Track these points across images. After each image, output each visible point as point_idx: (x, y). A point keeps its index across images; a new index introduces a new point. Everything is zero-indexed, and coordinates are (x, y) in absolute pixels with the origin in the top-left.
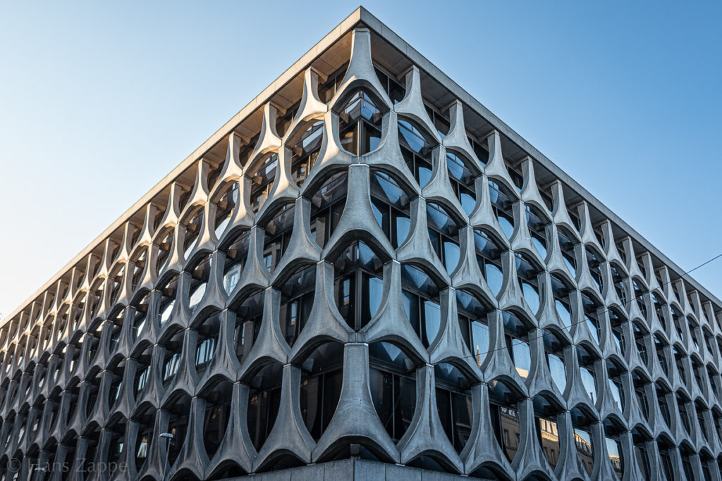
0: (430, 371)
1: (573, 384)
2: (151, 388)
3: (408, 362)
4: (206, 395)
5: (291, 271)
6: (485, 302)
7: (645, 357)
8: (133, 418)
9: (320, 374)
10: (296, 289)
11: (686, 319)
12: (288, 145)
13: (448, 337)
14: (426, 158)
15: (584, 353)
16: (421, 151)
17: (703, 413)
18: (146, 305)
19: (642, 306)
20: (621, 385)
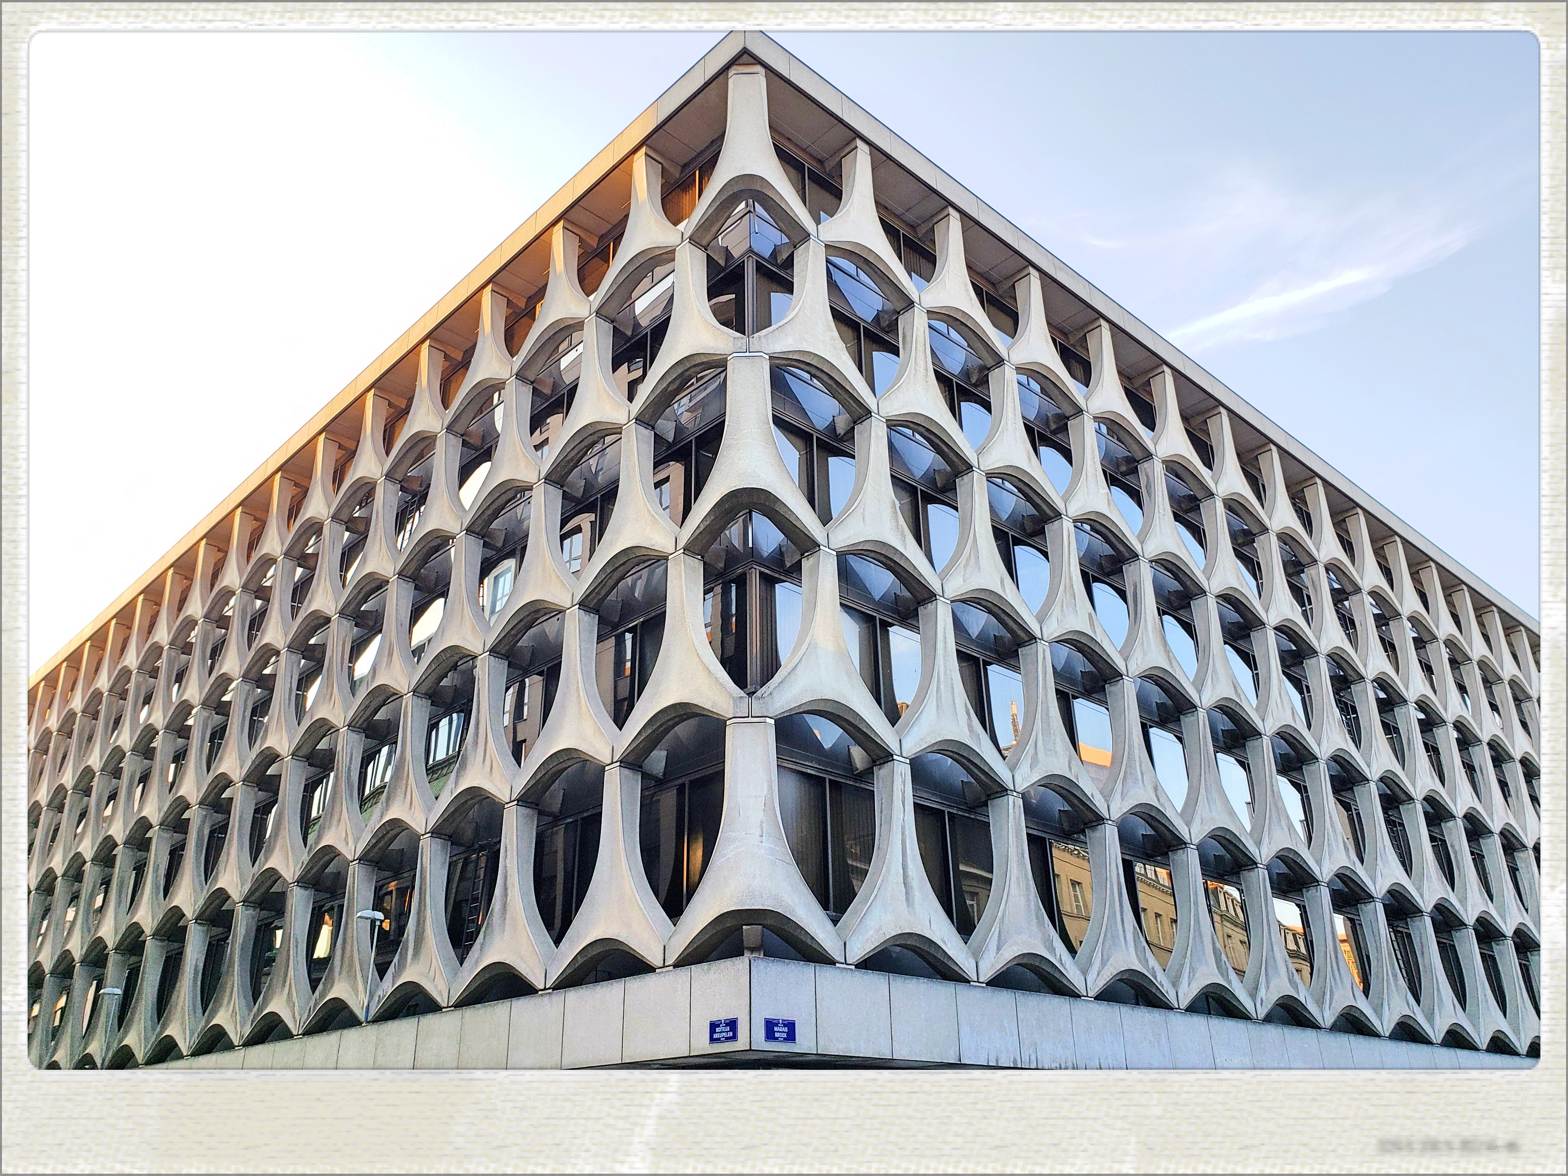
0: (901, 773)
1: (1203, 791)
2: (336, 818)
3: (858, 756)
4: (448, 831)
5: (617, 575)
6: (1015, 627)
7: (1355, 731)
8: (303, 881)
9: (680, 781)
10: (628, 608)
11: (1443, 646)
12: (603, 312)
13: (939, 699)
14: (887, 332)
15: (1224, 723)
16: (877, 319)
17: (1481, 840)
18: (322, 647)
19: (1347, 622)
20: (1305, 787)
